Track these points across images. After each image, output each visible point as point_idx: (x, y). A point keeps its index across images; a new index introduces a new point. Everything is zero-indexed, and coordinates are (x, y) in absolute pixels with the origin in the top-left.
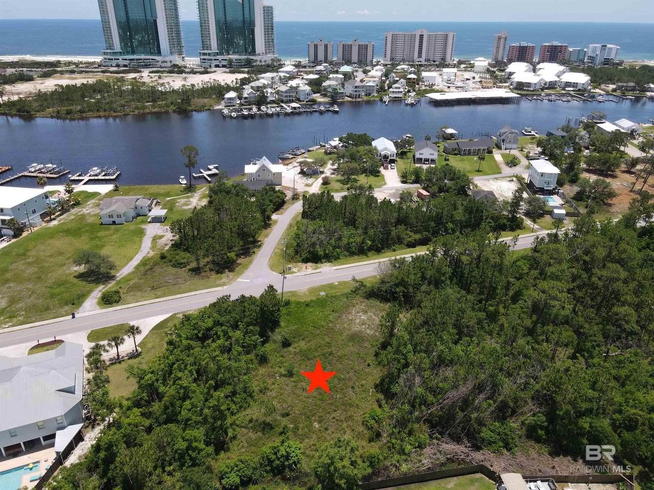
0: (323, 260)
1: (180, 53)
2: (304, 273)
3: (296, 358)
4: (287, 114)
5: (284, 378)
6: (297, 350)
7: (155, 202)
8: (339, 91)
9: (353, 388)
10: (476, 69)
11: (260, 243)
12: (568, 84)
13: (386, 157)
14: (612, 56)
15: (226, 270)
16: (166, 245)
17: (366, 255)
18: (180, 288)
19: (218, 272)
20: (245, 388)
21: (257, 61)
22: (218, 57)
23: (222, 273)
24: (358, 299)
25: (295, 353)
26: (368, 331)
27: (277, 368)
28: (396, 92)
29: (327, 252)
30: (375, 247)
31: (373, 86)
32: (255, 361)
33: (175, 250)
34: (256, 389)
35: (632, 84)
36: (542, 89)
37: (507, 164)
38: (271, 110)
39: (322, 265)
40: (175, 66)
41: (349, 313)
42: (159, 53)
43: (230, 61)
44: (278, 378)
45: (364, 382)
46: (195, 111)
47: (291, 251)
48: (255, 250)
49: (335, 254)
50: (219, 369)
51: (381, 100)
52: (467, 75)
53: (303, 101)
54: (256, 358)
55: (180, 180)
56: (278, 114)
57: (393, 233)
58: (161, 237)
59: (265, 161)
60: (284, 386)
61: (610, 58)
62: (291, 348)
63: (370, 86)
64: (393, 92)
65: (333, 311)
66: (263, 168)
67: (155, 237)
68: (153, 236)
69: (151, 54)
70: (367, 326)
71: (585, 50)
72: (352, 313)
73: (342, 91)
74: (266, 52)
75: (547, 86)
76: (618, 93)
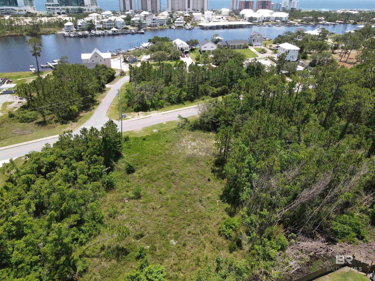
0: (151, 109)
1: (32, 5)
2: (137, 118)
3: (141, 181)
5: (133, 201)
6: (141, 175)
7: (7, 81)
8: (143, 22)
11: (98, 102)
12: (277, 18)
13: (182, 50)
14: (295, 7)
15: (71, 122)
16: (15, 108)
17: (183, 103)
18: (26, 137)
19: (62, 123)
20: (94, 215)
23: (66, 123)
24: (185, 132)
25: (141, 178)
26: (200, 153)
27: (125, 193)
28: (179, 23)
29: (153, 102)
30: (189, 98)
32: (102, 189)
33: (23, 110)
34: (106, 215)
35: (311, 17)
36: (263, 21)
37: (260, 52)
38: (98, 32)
39: (151, 112)
40: (28, 13)
41: (181, 142)
42: (17, 5)
44: (127, 201)
45: (209, 195)
46: (43, 34)
47: (125, 105)
48: (95, 107)
49: (160, 103)
51: (170, 28)
52: (218, 17)
53: (120, 29)
54: (103, 186)
55: (31, 69)
56: (103, 35)
57: (200, 88)
58: (11, 103)
60: (134, 208)
62: (135, 174)
63: (162, 19)
64: (177, 23)
65: (167, 142)
67: (5, 103)
68: (3, 102)
69: (10, 5)
70: (198, 150)
71: (280, 4)
72: (183, 142)
73: (145, 22)
74: (91, 5)
75: (265, 20)
76: (305, 22)
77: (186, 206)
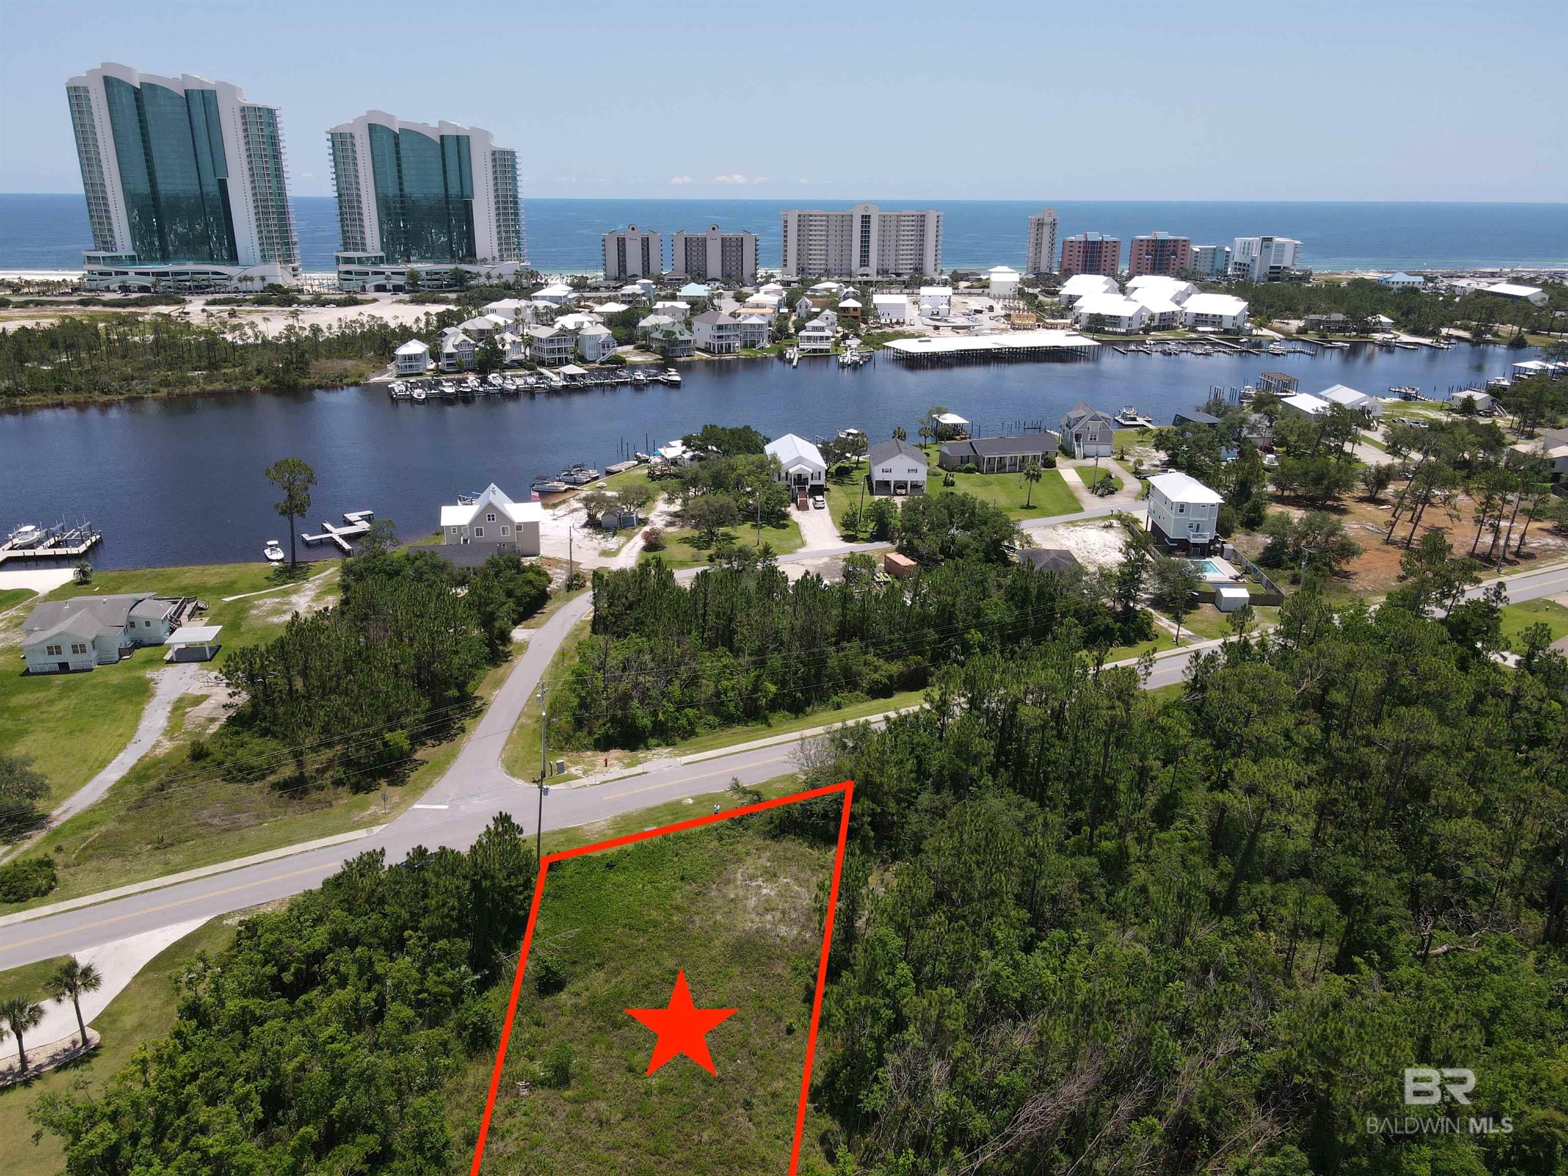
0: (652, 741)
1: (287, 259)
2: (601, 778)
3: (578, 1024)
4: (553, 392)
5: (543, 1092)
6: (582, 1001)
7: (189, 608)
8: (681, 338)
9: (748, 1105)
10: (993, 290)
11: (479, 703)
12: (1201, 319)
13: (800, 480)
14: (1287, 262)
15: (383, 782)
16: (212, 720)
17: (766, 721)
18: (242, 840)
19: (357, 788)
20: (422, 1136)
21: (478, 275)
22: (384, 267)
23: (368, 789)
24: (750, 841)
25: (578, 1010)
26: (783, 930)
27: (523, 1062)
28: (815, 339)
29: (661, 717)
30: (788, 701)
31: (760, 326)
32: (456, 1046)
33: (237, 733)
34: (456, 1135)
35: (1340, 317)
36: (1147, 331)
37: (1093, 489)
38: (515, 381)
39: (649, 754)
40: (275, 288)
41: (728, 882)
42: (233, 258)
43: (414, 276)
44: (525, 1092)
45: (779, 1085)
46: (320, 387)
47: (564, 721)
48: (467, 722)
49: (683, 721)
50: (338, 1081)
51: (781, 357)
52: (975, 303)
53: (594, 362)
54: (459, 1035)
55: (267, 552)
56: (531, 392)
57: (833, 662)
58: (198, 700)
59: (495, 495)
60: (543, 1118)
61: (1282, 265)
62: (563, 996)
63: (752, 326)
64: (809, 338)
65: (682, 879)
66: (491, 513)
67: (181, 700)
68: (175, 696)
69: (211, 259)
70: (778, 915)
71: (1227, 249)
72: (735, 880)
73: (686, 336)
74: (501, 256)
75: (1156, 323)
76: (1312, 336)
77: (701, 1120)
